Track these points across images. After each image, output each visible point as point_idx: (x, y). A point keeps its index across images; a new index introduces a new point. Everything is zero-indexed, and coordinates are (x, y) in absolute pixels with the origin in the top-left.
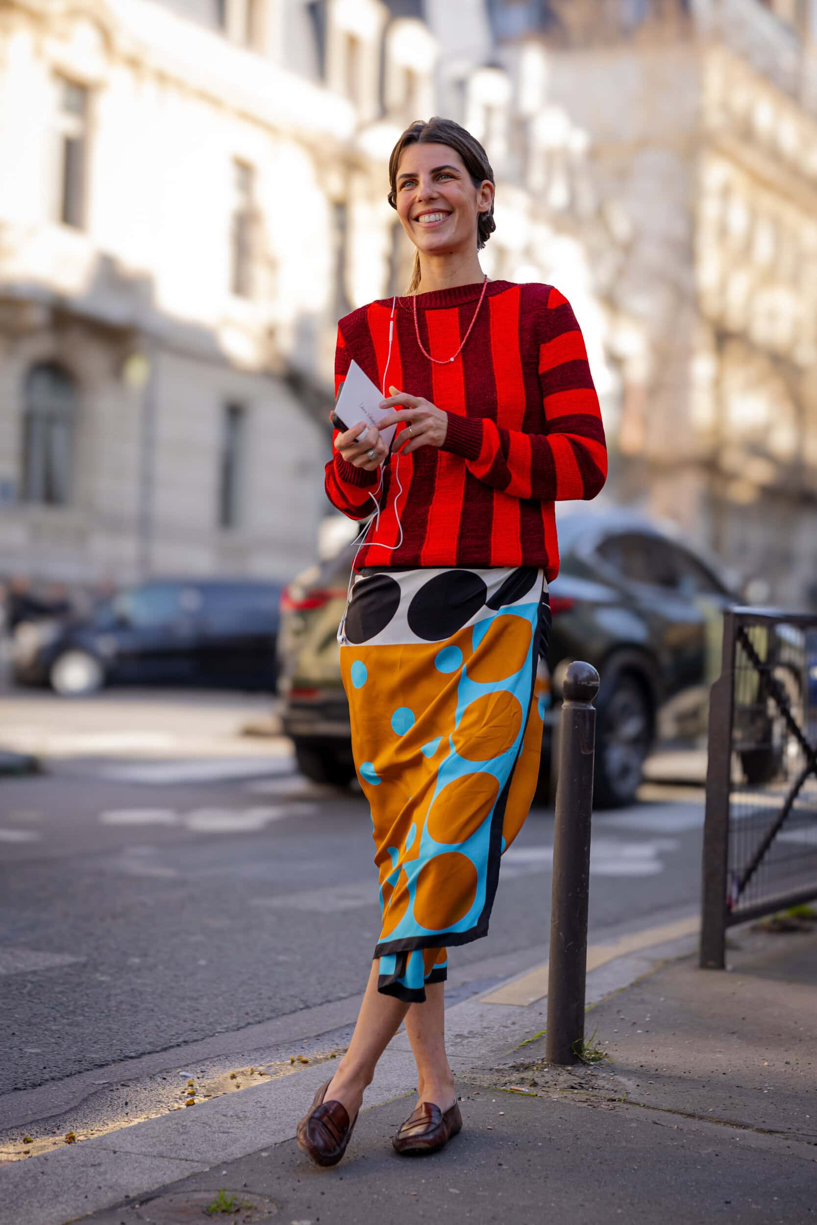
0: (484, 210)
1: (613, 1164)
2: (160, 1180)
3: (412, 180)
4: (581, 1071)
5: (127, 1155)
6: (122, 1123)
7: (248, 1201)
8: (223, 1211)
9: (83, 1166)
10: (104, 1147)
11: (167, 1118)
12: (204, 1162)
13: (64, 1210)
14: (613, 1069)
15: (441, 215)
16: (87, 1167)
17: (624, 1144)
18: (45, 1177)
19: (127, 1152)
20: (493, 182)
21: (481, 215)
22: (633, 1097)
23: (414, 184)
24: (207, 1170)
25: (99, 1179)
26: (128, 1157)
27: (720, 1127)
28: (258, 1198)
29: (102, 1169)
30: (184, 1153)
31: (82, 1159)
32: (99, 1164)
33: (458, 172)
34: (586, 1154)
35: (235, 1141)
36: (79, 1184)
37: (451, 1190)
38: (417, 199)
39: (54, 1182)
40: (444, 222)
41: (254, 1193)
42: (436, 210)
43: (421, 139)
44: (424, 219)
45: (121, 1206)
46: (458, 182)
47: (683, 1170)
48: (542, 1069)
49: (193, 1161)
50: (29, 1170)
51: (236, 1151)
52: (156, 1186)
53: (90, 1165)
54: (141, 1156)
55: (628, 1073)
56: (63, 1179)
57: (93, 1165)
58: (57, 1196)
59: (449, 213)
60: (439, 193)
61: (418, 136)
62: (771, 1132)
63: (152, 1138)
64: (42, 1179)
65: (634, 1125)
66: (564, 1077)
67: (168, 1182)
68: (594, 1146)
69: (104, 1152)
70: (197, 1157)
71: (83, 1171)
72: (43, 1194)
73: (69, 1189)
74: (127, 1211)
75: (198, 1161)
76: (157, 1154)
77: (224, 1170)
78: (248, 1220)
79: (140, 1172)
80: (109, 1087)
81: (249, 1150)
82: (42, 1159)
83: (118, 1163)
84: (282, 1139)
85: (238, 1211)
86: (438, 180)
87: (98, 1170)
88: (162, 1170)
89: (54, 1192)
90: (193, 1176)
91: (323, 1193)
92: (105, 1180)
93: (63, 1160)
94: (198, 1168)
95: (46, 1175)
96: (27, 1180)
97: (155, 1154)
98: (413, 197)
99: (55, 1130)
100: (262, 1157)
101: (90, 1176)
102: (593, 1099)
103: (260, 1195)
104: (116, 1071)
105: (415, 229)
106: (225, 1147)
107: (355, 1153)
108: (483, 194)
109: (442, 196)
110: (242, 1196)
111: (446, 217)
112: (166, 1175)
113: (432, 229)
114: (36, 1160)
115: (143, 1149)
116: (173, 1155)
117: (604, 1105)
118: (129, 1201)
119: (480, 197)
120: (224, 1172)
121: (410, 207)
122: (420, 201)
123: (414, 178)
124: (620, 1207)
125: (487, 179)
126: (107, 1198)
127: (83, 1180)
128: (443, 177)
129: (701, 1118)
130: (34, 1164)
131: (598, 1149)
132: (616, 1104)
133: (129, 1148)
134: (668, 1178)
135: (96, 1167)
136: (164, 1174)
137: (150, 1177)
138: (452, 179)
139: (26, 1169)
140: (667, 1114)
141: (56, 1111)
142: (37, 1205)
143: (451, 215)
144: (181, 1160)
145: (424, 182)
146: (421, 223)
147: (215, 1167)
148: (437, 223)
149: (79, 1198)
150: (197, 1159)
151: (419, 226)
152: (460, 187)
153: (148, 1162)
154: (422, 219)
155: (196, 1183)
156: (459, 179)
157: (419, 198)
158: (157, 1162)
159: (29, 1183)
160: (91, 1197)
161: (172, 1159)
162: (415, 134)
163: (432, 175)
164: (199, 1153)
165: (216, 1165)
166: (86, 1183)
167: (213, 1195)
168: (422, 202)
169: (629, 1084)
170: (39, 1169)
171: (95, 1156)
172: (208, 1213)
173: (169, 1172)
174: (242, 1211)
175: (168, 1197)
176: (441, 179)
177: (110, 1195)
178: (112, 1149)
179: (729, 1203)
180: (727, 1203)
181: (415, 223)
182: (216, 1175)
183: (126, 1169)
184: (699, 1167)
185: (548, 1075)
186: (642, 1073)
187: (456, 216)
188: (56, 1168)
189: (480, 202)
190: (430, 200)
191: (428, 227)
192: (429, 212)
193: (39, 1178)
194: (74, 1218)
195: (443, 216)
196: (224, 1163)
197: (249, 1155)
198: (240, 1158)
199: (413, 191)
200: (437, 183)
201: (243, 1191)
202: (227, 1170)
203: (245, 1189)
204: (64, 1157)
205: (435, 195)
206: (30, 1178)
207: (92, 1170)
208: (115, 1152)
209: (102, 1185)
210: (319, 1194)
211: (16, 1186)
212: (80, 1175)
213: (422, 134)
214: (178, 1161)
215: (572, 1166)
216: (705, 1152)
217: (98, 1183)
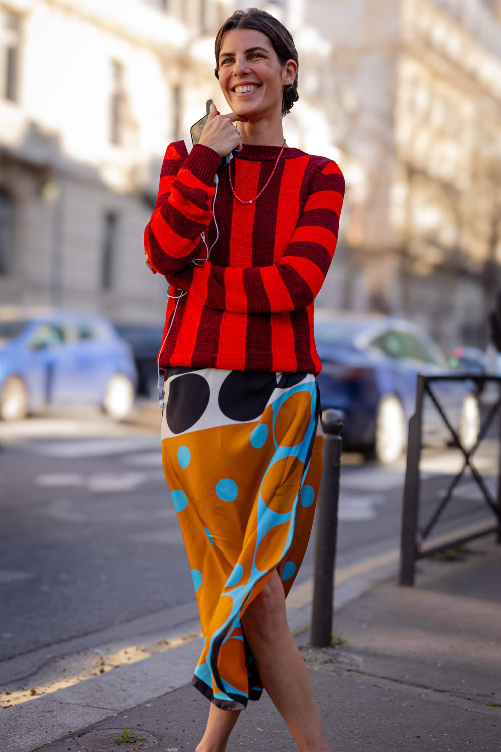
0: (288, 84)
1: (351, 712)
2: (88, 721)
3: (230, 58)
4: (331, 651)
5: (68, 705)
6: (63, 684)
7: (140, 736)
8: (127, 742)
9: (43, 712)
10: (54, 699)
11: (90, 681)
12: (113, 710)
13: (34, 740)
14: (349, 650)
15: (252, 87)
16: (46, 712)
17: (357, 699)
18: (21, 719)
19: (68, 703)
20: (297, 61)
21: (286, 87)
22: (362, 668)
23: (232, 62)
24: (116, 715)
25: (53, 720)
26: (69, 706)
27: (412, 688)
28: (147, 733)
29: (54, 714)
30: (101, 704)
31: (42, 707)
32: (53, 711)
33: (266, 53)
34: (335, 706)
35: (130, 696)
36: (41, 723)
37: (258, 729)
38: (233, 74)
39: (27, 722)
40: (254, 93)
41: (144, 731)
42: (248, 83)
43: (239, 25)
44: (239, 90)
45: (67, 738)
46: (266, 60)
47: (392, 716)
48: (307, 650)
49: (107, 709)
50: (12, 714)
51: (132, 703)
52: (87, 725)
53: (47, 711)
54: (77, 706)
55: (359, 652)
56: (32, 720)
57: (49, 712)
58: (30, 731)
59: (259, 85)
60: (250, 69)
61: (237, 23)
62: (442, 691)
63: (82, 694)
64: (20, 720)
65: (362, 687)
66: (321, 655)
67: (93, 722)
68: (340, 701)
69: (54, 703)
70: (109, 707)
71: (44, 715)
72: (21, 730)
73: (36, 727)
74: (71, 741)
75: (110, 709)
76: (86, 704)
77: (125, 715)
78: (141, 747)
79: (77, 716)
80: (54, 659)
81: (139, 702)
82: (19, 707)
83: (64, 710)
84: (158, 695)
85: (135, 741)
86: (251, 59)
87: (52, 714)
88: (89, 715)
89: (28, 728)
90: (108, 718)
91: (184, 731)
92: (57, 721)
93: (31, 708)
94: (110, 713)
95: (22, 717)
96: (11, 721)
97: (84, 704)
98: (231, 72)
99: (24, 687)
100: (147, 707)
101: (48, 719)
102: (338, 670)
103: (147, 731)
104: (57, 649)
105: (232, 98)
106: (125, 700)
107: (201, 704)
108: (288, 71)
109: (253, 72)
110: (137, 732)
111: (256, 89)
112: (92, 718)
113: (246, 98)
114: (15, 708)
115: (77, 701)
116: (95, 705)
117: (345, 674)
118: (72, 735)
119: (285, 73)
120: (126, 717)
121: (228, 80)
122: (236, 75)
123: (232, 57)
124: (356, 740)
125: (292, 59)
126: (59, 733)
127: (44, 721)
128: (255, 56)
129: (402, 682)
130: (15, 710)
131: (342, 702)
132: (352, 673)
133: (68, 700)
134: (384, 721)
135: (51, 713)
136: (91, 717)
137: (83, 719)
138: (262, 58)
139: (10, 714)
140: (382, 680)
141: (23, 675)
142: (19, 737)
143: (261, 87)
144: (100, 708)
145: (239, 60)
146: (236, 94)
147: (120, 713)
148: (249, 93)
149: (42, 732)
150: (109, 708)
151: (234, 95)
152: (268, 65)
153: (80, 709)
154: (237, 90)
155: (109, 723)
156: (268, 58)
157: (235, 73)
158: (86, 710)
159: (12, 723)
160: (49, 732)
161: (94, 707)
162: (235, 21)
163: (247, 54)
164: (110, 704)
165: (120, 712)
166: (46, 723)
167: (120, 732)
168: (237, 76)
169: (359, 659)
170: (18, 714)
171: (49, 706)
172: (118, 743)
173: (93, 716)
174: (138, 742)
175: (95, 732)
176: (253, 58)
177: (60, 730)
178: (59, 701)
179: (419, 737)
180: (418, 737)
181: (232, 93)
182: (121, 719)
183: (68, 714)
184: (401, 714)
185: (311, 653)
186: (367, 653)
187: (264, 87)
188: (28, 713)
189: (285, 77)
190: (243, 74)
191: (241, 96)
192: (243, 85)
193: (18, 719)
194: (41, 745)
195: (254, 88)
196: (125, 710)
197: (139, 705)
198: (135, 707)
199: (232, 67)
200: (250, 61)
201: (137, 729)
202: (127, 716)
203: (139, 727)
204: (32, 706)
205: (248, 71)
206: (13, 719)
207: (48, 714)
208: (61, 703)
209: (55, 724)
210: (181, 731)
211: (5, 725)
212: (42, 718)
213: (241, 22)
214: (98, 709)
215: (327, 714)
216: (404, 704)
217: (53, 723)
